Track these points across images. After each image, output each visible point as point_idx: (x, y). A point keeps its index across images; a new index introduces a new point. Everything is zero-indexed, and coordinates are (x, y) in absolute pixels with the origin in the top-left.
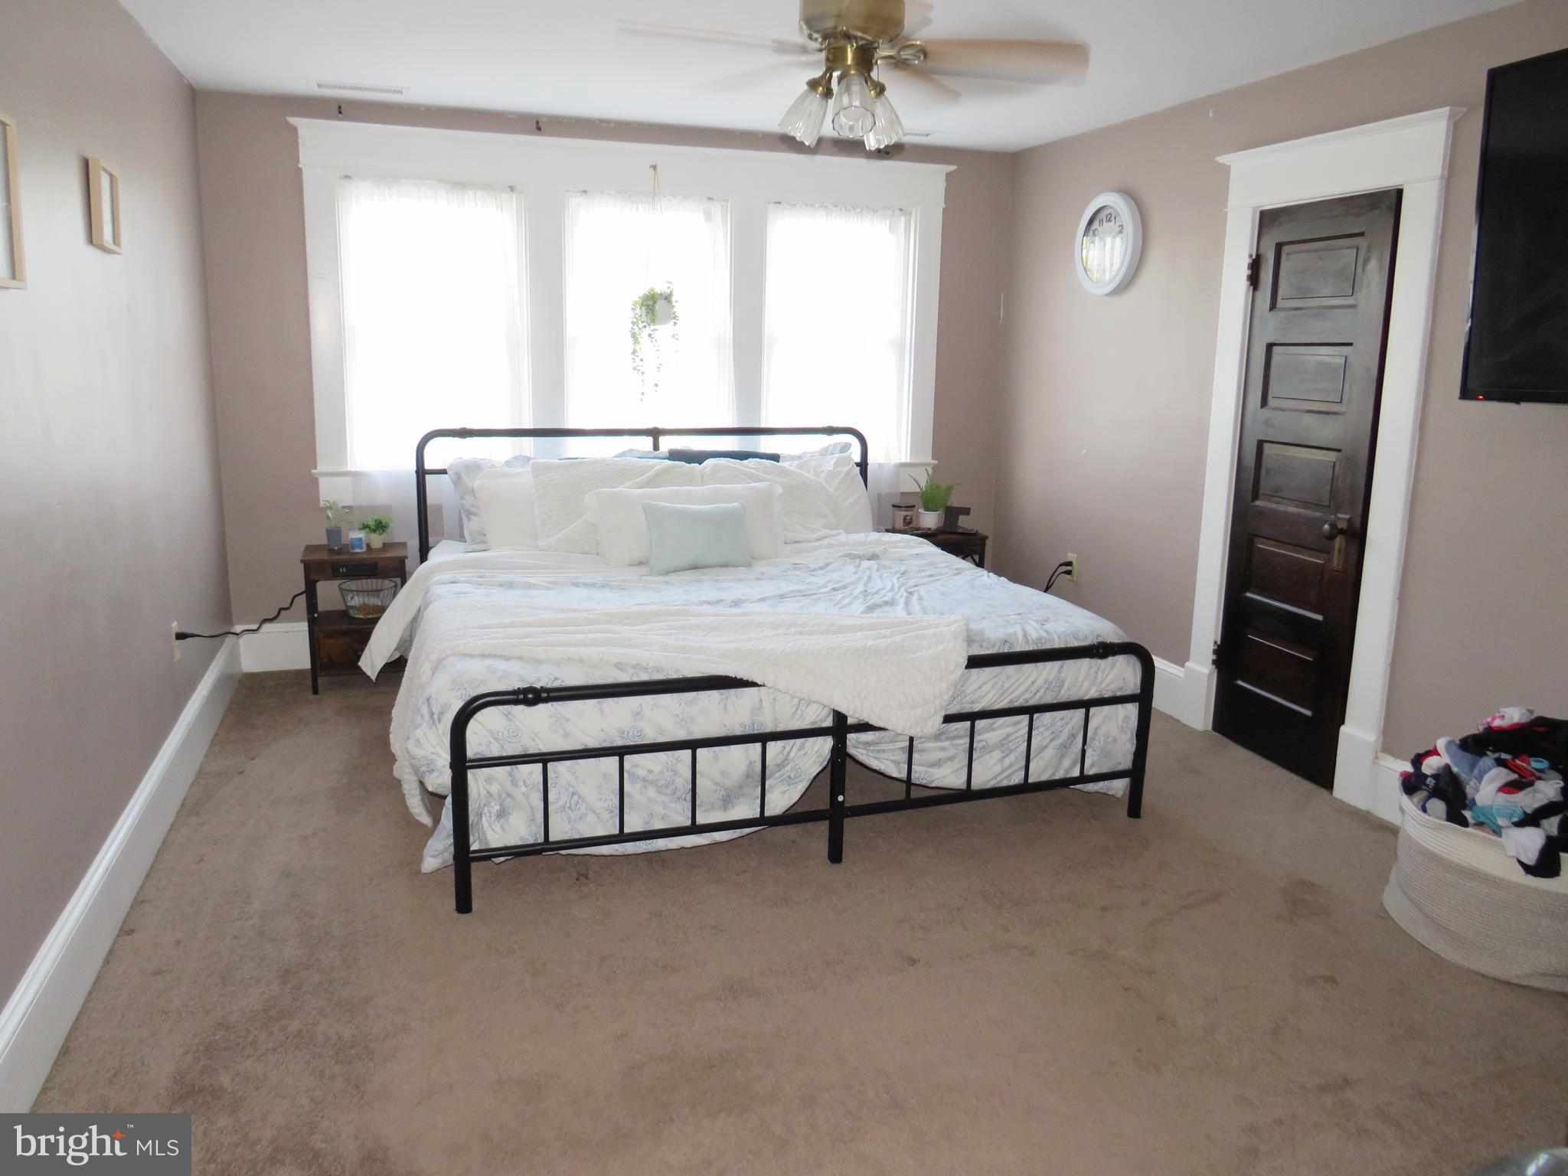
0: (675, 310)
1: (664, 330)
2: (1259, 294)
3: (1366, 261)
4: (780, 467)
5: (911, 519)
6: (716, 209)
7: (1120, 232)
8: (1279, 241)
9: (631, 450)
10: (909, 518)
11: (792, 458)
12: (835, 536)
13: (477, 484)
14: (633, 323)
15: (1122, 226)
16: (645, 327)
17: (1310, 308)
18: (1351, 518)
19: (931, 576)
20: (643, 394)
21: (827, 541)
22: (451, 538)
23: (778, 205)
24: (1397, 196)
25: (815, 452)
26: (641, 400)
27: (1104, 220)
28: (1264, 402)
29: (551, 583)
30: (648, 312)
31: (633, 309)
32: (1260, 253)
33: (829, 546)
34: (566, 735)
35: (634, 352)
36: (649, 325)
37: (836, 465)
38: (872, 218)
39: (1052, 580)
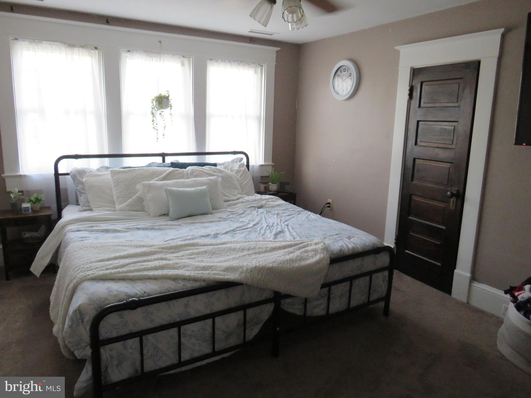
0: (170, 103)
1: (166, 111)
2: (413, 102)
3: (464, 89)
4: (218, 169)
5: (267, 187)
6: (186, 61)
7: (350, 76)
8: (422, 80)
9: (153, 163)
10: (266, 187)
11: (221, 164)
12: (244, 197)
13: (84, 180)
14: (152, 108)
15: (351, 73)
16: (158, 110)
17: (437, 107)
18: (458, 189)
19: (289, 215)
20: (157, 138)
21: (240, 200)
22: (72, 204)
23: (211, 61)
24: (478, 63)
25: (229, 162)
26: (157, 141)
27: (343, 71)
28: (416, 144)
29: (127, 229)
30: (159, 104)
31: (152, 102)
32: (413, 85)
33: (242, 202)
34: (152, 321)
35: (153, 121)
36: (160, 109)
37: (239, 167)
38: (248, 67)
39: (323, 210)
